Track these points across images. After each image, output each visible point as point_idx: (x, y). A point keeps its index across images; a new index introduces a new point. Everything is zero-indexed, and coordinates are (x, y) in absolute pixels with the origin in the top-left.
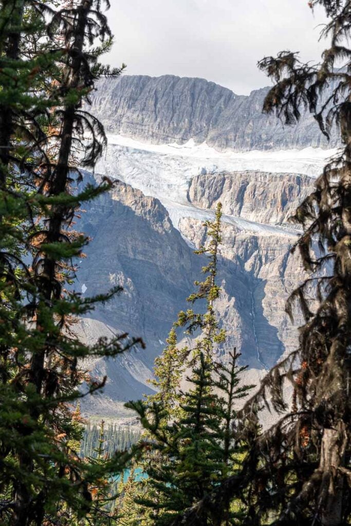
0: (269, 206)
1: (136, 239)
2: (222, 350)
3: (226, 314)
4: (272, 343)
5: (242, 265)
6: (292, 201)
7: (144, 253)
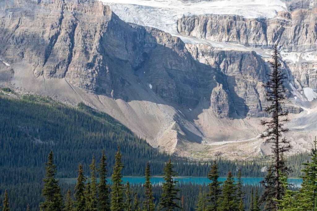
0: (220, 33)
1: (171, 59)
2: (220, 111)
3: (220, 93)
4: (241, 105)
5: (219, 66)
6: (232, 29)
7: (176, 65)
